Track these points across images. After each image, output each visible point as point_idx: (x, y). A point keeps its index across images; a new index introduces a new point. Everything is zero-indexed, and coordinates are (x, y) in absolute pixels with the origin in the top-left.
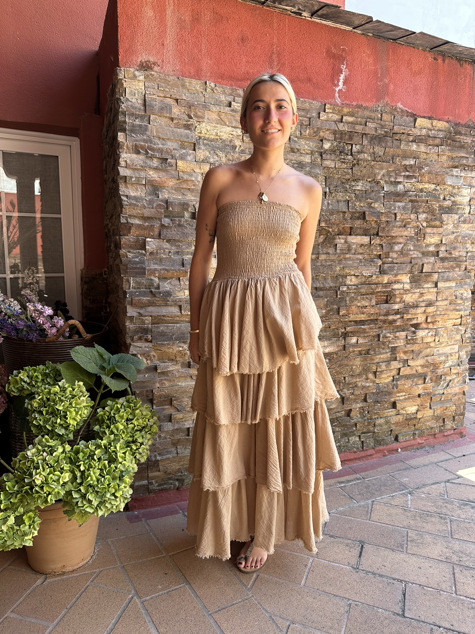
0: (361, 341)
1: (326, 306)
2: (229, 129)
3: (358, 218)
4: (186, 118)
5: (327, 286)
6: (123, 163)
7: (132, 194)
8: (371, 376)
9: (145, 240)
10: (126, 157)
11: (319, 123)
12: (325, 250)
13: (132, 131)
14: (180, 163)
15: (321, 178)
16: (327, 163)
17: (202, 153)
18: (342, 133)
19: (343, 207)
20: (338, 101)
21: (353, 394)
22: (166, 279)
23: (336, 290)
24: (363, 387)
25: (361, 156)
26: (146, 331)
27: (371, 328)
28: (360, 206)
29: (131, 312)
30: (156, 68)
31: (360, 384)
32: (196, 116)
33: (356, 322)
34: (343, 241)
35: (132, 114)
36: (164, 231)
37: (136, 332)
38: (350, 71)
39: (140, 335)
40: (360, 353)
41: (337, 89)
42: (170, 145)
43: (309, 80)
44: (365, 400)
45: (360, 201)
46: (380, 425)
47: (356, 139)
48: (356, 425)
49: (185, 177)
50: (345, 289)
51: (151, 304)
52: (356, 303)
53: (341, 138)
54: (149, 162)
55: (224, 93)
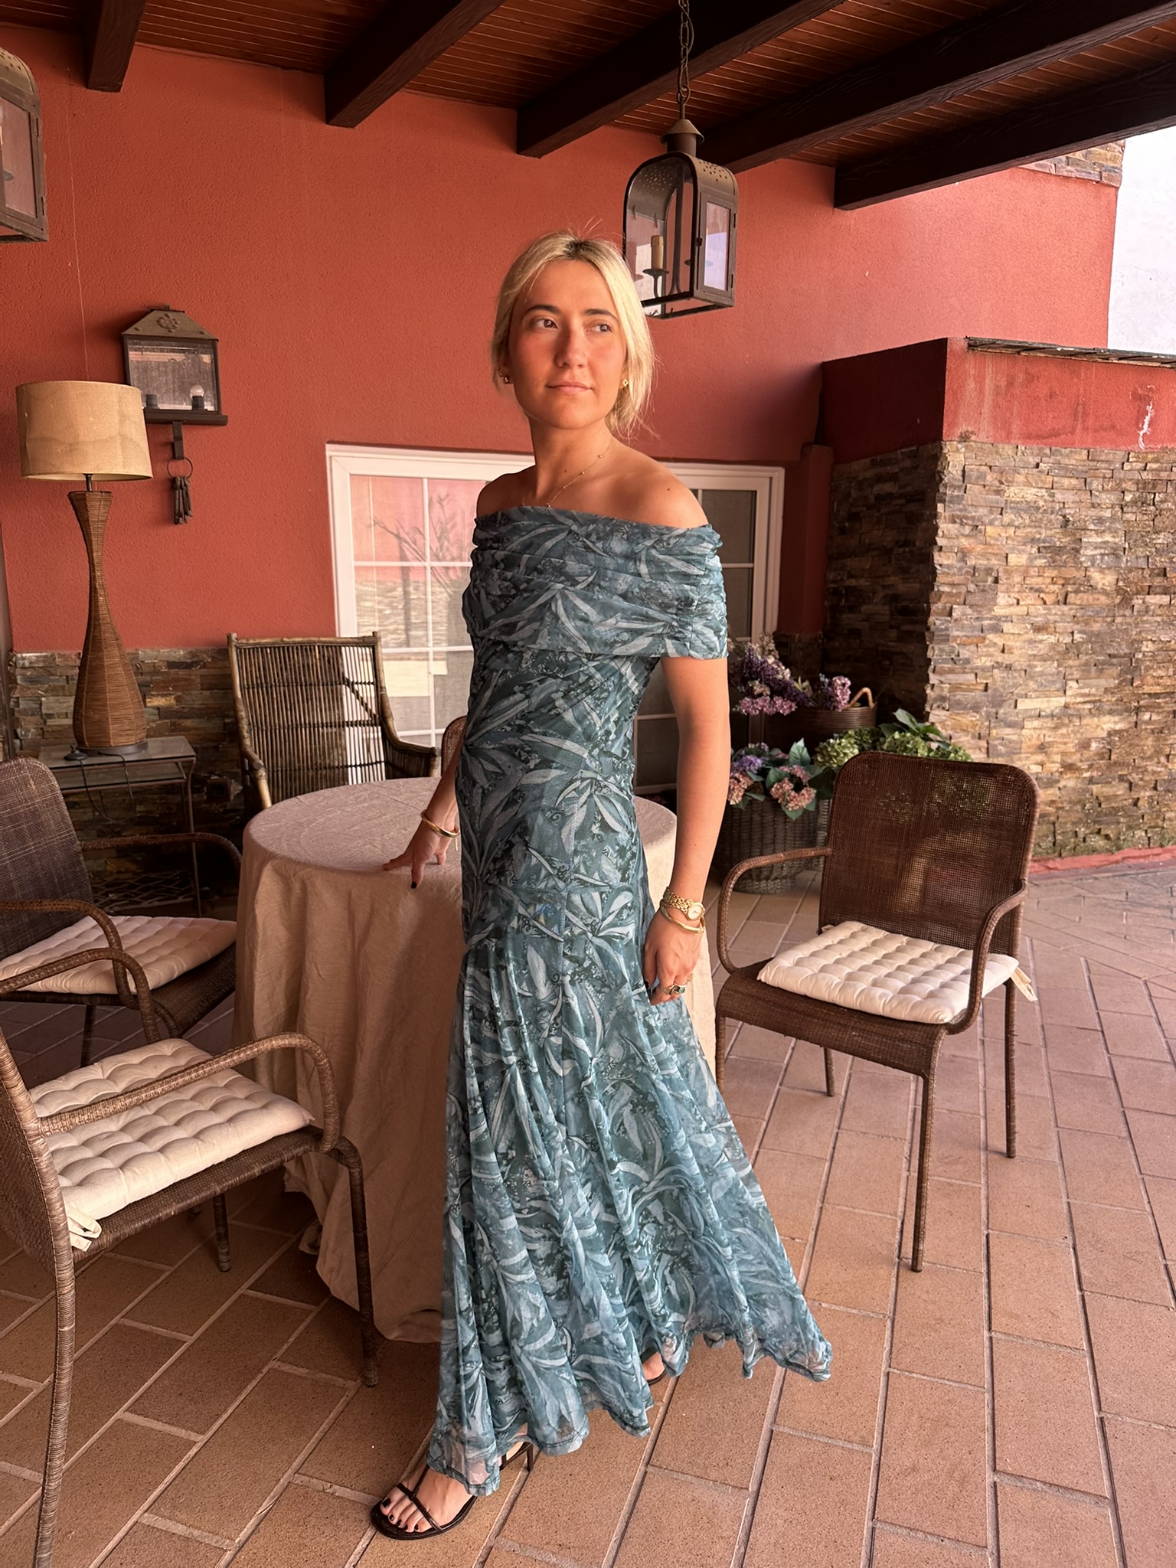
0: (1154, 717)
1: (1120, 675)
2: (1034, 491)
3: (1158, 575)
4: (998, 484)
5: (1122, 652)
6: (940, 533)
7: (945, 562)
8: (1163, 759)
9: (951, 608)
10: (944, 526)
11: (1122, 475)
12: (1121, 612)
13: (950, 502)
14: (989, 529)
15: (1121, 533)
16: (1128, 516)
17: (1008, 517)
18: (1145, 483)
19: (1142, 563)
20: (1142, 446)
21: (1142, 779)
22: (964, 645)
23: (1131, 657)
24: (1154, 773)
25: (1165, 506)
26: (943, 699)
27: (1166, 703)
28: (1161, 561)
29: (933, 679)
30: (973, 438)
31: (1150, 768)
32: (1006, 481)
33: (1149, 694)
34: (1141, 601)
35: (952, 486)
36: (970, 598)
37: (935, 700)
38: (1156, 411)
39: (938, 703)
40: (1153, 731)
41: (1141, 433)
42: (982, 511)
43: (1113, 427)
44: (1155, 788)
45: (1161, 556)
46: (1170, 820)
47: (1159, 487)
48: (1143, 817)
49: (992, 542)
50: (1140, 656)
51: (951, 671)
52: (1151, 672)
53: (1144, 488)
54: (962, 530)
55: (1032, 454)
